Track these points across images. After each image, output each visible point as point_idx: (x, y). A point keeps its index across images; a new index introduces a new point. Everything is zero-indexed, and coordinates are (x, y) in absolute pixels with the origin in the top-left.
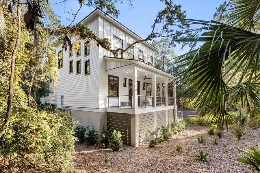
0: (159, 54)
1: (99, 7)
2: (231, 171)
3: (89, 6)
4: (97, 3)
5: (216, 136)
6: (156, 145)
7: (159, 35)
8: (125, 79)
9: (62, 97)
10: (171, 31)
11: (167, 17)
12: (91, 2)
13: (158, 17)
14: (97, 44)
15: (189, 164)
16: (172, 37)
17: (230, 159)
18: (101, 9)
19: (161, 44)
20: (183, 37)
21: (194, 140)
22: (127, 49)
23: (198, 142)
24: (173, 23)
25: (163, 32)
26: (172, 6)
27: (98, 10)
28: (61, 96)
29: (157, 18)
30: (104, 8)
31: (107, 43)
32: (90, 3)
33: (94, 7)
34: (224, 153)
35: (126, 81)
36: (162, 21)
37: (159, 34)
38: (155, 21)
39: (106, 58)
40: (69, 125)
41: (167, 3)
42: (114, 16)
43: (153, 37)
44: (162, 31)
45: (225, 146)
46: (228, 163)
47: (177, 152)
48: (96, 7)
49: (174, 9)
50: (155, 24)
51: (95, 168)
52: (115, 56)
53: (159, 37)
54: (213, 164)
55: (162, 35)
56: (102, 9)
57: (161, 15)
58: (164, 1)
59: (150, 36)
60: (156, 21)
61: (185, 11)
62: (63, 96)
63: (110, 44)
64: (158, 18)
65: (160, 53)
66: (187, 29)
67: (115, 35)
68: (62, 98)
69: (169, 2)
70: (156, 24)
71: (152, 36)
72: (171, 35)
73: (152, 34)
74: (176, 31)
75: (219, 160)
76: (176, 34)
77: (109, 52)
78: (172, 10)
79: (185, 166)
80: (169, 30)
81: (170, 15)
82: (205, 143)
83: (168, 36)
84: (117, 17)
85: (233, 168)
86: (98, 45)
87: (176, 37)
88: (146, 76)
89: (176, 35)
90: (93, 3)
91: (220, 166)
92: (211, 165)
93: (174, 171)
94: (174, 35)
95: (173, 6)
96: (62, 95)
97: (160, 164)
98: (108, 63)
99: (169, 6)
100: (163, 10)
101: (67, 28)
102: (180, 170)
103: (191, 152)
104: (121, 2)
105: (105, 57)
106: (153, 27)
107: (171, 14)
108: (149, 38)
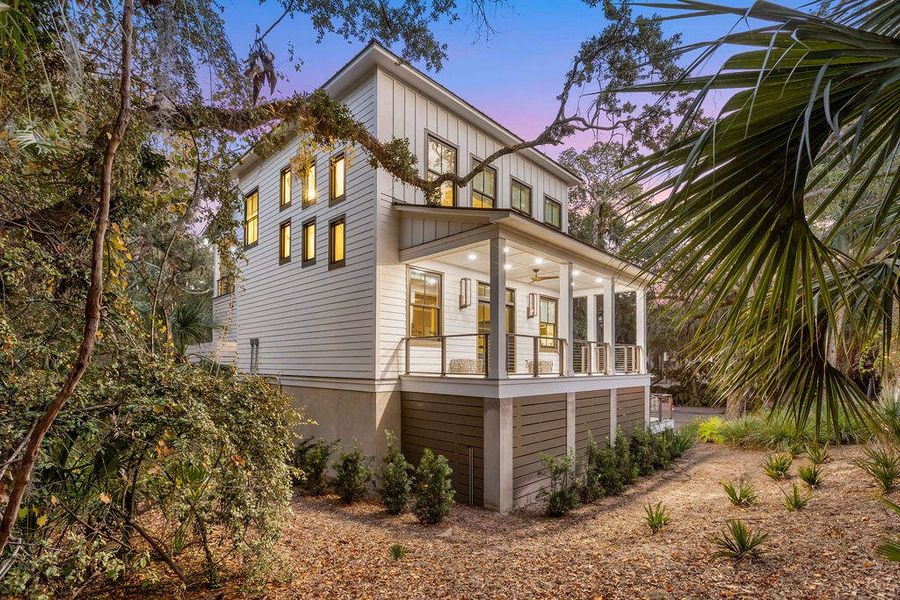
0: (585, 196)
1: (378, 38)
2: (854, 593)
3: (346, 37)
4: (372, 25)
5: (799, 482)
6: (572, 508)
7: (585, 123)
8: (465, 279)
9: (255, 343)
10: (628, 108)
11: (612, 63)
12: (354, 24)
13: (577, 61)
14: (370, 159)
15: (693, 570)
16: (628, 129)
17: (849, 554)
18: (384, 45)
19: (593, 162)
20: (671, 128)
21: (714, 495)
22: (470, 177)
23: (728, 504)
24: (633, 80)
25: (596, 115)
26: (627, 21)
27: (376, 47)
28: (252, 340)
29: (576, 66)
30: (396, 40)
31: (405, 155)
32: (350, 27)
33: (362, 39)
34: (830, 535)
35: (468, 287)
36: (594, 75)
37: (583, 120)
38: (569, 75)
39: (399, 208)
40: (275, 422)
41: (610, 13)
42: (428, 65)
43: (564, 132)
44: (594, 109)
45: (832, 514)
46: (845, 568)
47: (650, 531)
48: (368, 39)
49: (636, 31)
50: (568, 86)
51: (360, 571)
52: (432, 199)
53: (583, 130)
54: (786, 570)
55: (595, 124)
56: (388, 45)
57: (588, 55)
58: (600, 5)
59: (550, 128)
60: (574, 78)
61: (677, 36)
62: (257, 340)
63: (414, 160)
64: (581, 67)
65: (588, 195)
66: (686, 97)
67: (433, 130)
68: (252, 346)
69: (618, 7)
70: (574, 87)
71: (561, 128)
72: (627, 124)
73: (557, 123)
74: (644, 107)
75: (810, 557)
76: (644, 117)
77: (410, 188)
78: (629, 33)
79: (678, 576)
80: (619, 106)
81: (622, 52)
82: (755, 504)
83: (615, 127)
84: (438, 69)
85: (861, 585)
86: (373, 164)
87: (646, 127)
88: (536, 271)
89: (643, 121)
90: (359, 27)
91: (812, 577)
92: (775, 573)
93: (638, 589)
94: (638, 120)
95: (633, 20)
96: (254, 336)
97: (586, 567)
98: (408, 224)
99: (620, 20)
100: (598, 37)
101: (274, 104)
102: (661, 587)
103: (703, 534)
104: (450, 17)
105: (396, 204)
106: (563, 98)
107: (627, 50)
108: (549, 134)
